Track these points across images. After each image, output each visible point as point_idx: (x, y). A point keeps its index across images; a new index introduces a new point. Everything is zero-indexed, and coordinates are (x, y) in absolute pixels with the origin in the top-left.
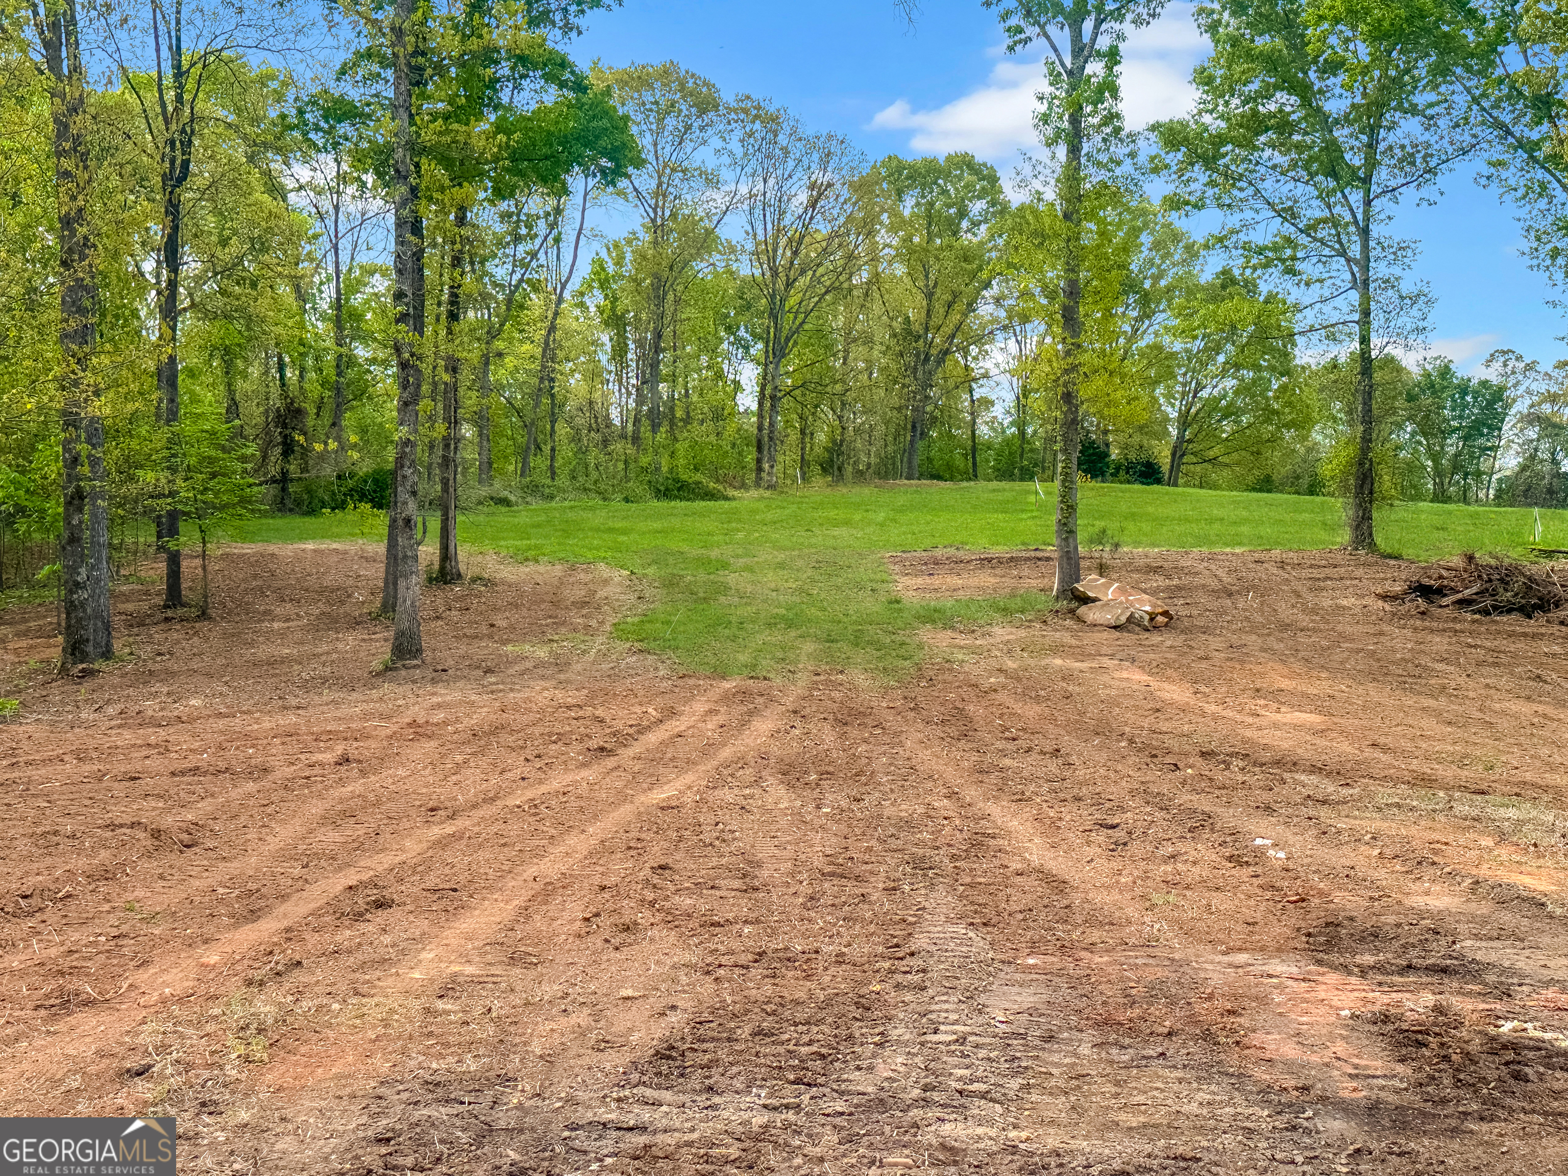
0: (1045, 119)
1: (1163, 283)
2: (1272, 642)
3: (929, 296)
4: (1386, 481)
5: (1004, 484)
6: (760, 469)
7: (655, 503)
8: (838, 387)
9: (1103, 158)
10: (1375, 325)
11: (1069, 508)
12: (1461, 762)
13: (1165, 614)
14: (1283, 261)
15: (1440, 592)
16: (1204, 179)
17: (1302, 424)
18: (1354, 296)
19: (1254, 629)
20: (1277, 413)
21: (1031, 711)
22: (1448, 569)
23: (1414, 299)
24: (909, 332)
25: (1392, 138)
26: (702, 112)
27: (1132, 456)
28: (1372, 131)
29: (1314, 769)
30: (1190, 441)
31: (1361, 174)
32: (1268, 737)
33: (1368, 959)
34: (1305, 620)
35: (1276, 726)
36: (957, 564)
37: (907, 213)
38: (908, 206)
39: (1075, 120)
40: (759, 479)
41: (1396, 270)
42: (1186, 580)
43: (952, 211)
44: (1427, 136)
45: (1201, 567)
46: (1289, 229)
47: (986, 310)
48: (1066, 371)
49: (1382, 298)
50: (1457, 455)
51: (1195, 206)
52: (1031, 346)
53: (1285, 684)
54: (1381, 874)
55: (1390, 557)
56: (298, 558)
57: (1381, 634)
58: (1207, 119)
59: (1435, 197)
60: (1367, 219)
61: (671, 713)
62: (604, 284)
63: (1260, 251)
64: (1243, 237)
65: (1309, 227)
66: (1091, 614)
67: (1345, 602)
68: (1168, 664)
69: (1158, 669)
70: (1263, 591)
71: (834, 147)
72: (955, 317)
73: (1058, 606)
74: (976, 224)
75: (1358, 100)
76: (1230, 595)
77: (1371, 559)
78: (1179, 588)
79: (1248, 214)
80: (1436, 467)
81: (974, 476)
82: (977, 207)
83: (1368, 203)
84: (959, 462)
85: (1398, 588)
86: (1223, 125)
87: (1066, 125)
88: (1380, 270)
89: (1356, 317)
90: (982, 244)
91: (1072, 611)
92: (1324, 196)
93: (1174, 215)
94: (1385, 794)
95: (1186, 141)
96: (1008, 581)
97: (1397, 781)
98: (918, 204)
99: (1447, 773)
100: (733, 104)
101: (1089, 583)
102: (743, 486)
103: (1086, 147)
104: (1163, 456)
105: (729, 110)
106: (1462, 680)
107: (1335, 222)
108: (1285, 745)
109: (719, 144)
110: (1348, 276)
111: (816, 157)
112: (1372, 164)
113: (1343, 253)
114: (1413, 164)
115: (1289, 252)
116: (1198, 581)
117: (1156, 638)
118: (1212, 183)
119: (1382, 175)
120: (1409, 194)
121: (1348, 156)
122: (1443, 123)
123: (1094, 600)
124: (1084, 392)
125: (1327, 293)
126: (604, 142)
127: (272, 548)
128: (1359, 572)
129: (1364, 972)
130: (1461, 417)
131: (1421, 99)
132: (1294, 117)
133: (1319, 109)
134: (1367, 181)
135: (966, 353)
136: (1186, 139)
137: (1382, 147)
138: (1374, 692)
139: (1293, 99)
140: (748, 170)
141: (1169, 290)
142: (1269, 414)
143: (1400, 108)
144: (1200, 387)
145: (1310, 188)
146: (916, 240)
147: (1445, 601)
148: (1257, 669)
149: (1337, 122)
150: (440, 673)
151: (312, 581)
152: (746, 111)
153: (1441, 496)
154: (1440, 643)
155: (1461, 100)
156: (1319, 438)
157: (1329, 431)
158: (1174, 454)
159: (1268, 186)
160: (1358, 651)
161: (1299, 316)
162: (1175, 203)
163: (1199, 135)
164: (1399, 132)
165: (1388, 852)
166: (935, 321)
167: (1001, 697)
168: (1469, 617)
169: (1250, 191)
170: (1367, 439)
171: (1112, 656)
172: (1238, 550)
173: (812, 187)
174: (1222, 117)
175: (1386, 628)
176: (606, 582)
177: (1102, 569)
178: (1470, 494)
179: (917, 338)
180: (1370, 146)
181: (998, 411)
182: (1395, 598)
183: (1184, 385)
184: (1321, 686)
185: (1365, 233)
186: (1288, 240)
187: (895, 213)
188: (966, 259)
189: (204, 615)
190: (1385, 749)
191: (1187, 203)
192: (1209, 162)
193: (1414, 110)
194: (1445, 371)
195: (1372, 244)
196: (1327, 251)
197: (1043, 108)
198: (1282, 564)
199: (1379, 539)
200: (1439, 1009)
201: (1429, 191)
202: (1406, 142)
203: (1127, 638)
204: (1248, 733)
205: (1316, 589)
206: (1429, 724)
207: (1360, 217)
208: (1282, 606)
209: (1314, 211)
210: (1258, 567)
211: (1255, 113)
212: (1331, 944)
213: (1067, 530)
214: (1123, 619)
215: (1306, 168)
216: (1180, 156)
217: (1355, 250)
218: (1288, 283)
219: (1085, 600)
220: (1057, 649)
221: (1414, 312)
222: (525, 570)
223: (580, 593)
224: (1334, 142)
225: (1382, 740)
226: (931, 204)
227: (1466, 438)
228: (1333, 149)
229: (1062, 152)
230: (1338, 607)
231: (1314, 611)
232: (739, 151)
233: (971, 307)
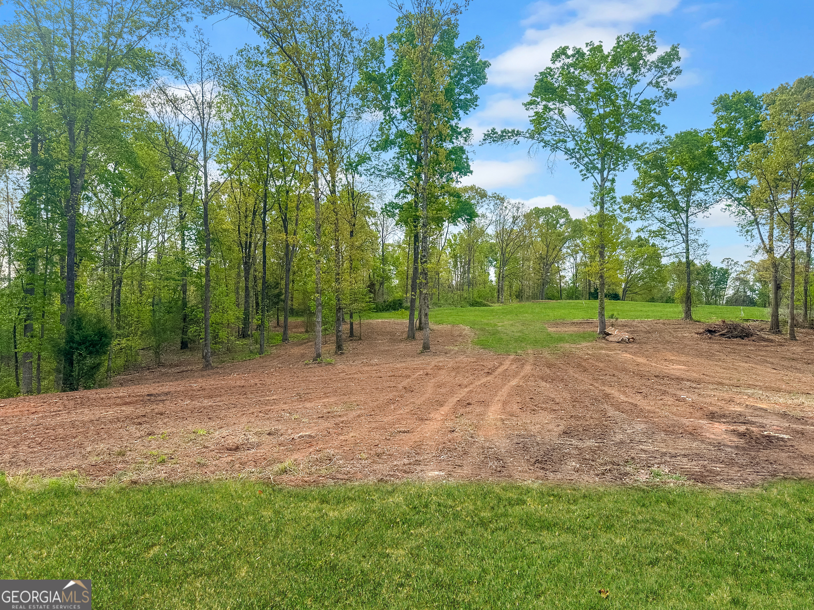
0: (594, 199)
1: (619, 241)
2: (665, 346)
3: (548, 246)
4: (694, 298)
5: (571, 301)
6: (499, 298)
7: (469, 307)
8: (521, 274)
9: (611, 209)
10: (691, 253)
11: (602, 308)
12: (730, 379)
13: (633, 338)
14: (662, 235)
15: (715, 332)
16: (636, 212)
17: (663, 282)
18: (684, 245)
19: (659, 343)
20: (656, 278)
21: (601, 365)
22: (717, 325)
23: (703, 245)
24: (541, 257)
25: (694, 198)
26: (482, 198)
27: (611, 292)
28: (688, 196)
29: (688, 380)
30: (629, 287)
31: (685, 209)
32: (672, 372)
33: (724, 420)
34: (674, 340)
35: (673, 369)
36: (564, 324)
37: (541, 223)
38: (541, 220)
39: (602, 199)
40: (498, 301)
41: (697, 237)
42: (636, 329)
43: (555, 222)
44: (705, 198)
45: (639, 325)
46: (663, 226)
47: (564, 250)
48: (601, 270)
49: (693, 246)
50: (713, 290)
51: (634, 220)
52: (578, 260)
53: (673, 358)
54: (719, 404)
55: (697, 321)
56: (378, 324)
57: (698, 344)
58: (637, 195)
59: (708, 215)
60: (687, 222)
61: (501, 364)
62: (451, 246)
63: (654, 232)
64: (649, 228)
65: (669, 225)
66: (610, 338)
67: (685, 335)
68: (638, 352)
69: (635, 354)
70: (660, 332)
71: (520, 206)
72: (555, 252)
73: (599, 336)
74: (561, 225)
75: (683, 187)
76: (650, 333)
77: (691, 322)
78: (634, 331)
79: (650, 222)
80: (706, 294)
81: (561, 298)
82: (562, 221)
83: (687, 217)
84: (556, 294)
85: (701, 331)
86: (642, 196)
87: (599, 200)
88: (691, 237)
89: (685, 251)
90: (564, 231)
91: (604, 338)
92: (673, 216)
93: (627, 223)
94: (711, 387)
95: (630, 201)
96: (581, 329)
97: (713, 384)
98: (544, 221)
99: (727, 382)
100: (491, 195)
101: (609, 330)
102: (493, 302)
103: (606, 206)
104: (620, 292)
105: (490, 197)
106: (725, 357)
107: (677, 223)
108: (677, 374)
109: (487, 207)
110: (682, 239)
111: (515, 209)
112: (688, 206)
113: (680, 232)
114: (701, 206)
115: (663, 233)
116: (639, 329)
117: (630, 345)
118: (639, 213)
119: (692, 210)
120: (700, 215)
121: (681, 204)
122: (710, 194)
123: (611, 334)
124: (606, 275)
125: (675, 244)
126: (468, 211)
127: (370, 321)
128: (688, 326)
129: (724, 423)
130: (714, 279)
131: (703, 187)
132: (664, 193)
133: (672, 191)
134: (687, 211)
135: (558, 262)
136: (631, 201)
137: (691, 201)
138: (700, 361)
139: (664, 188)
140: (496, 213)
141: (622, 242)
142: (653, 279)
143: (697, 190)
144: (632, 271)
145: (669, 214)
146: (544, 230)
147: (716, 334)
148: (663, 354)
149: (677, 194)
150: (435, 354)
151: (383, 330)
152: (495, 197)
153: (708, 303)
154: (716, 347)
155: (716, 188)
156: (669, 286)
157: (672, 284)
158: (623, 291)
159: (656, 213)
160: (692, 349)
161: (667, 251)
162: (627, 219)
163: (635, 200)
164: (697, 197)
165: (720, 399)
166: (549, 254)
167: (590, 361)
168: (724, 339)
169: (650, 215)
170: (689, 287)
171: (619, 350)
172: (649, 320)
173: (514, 217)
174: (642, 194)
175: (699, 342)
176: (464, 330)
177: (612, 325)
178: (718, 302)
179: (544, 259)
180: (687, 201)
181: (567, 279)
182: (701, 334)
183: (626, 270)
184: (683, 359)
185: (687, 226)
186: (662, 229)
187: (537, 224)
188: (559, 236)
189: (360, 339)
190: (707, 376)
191: (632, 219)
192: (638, 207)
193: (701, 190)
194: (709, 265)
195: (689, 229)
196: (675, 232)
197: (593, 196)
198: (664, 324)
199: (693, 317)
200: (747, 429)
201: (706, 214)
202: (699, 200)
203: (622, 345)
204: (666, 371)
205: (676, 330)
206: (718, 368)
207: (685, 222)
208: (666, 336)
209: (671, 220)
210: (657, 325)
211: (652, 192)
212: (713, 417)
213: (602, 315)
214: (620, 340)
215: (667, 208)
216: (629, 206)
217: (684, 231)
218: (663, 241)
219: (608, 334)
220: (602, 348)
221: (703, 249)
222: (440, 326)
223: (458, 333)
224: (677, 200)
225: (705, 373)
226: (548, 220)
227: (716, 285)
228: (676, 202)
229: (598, 207)
230: (684, 336)
231: (676, 337)
232: (493, 208)
233: (560, 250)
